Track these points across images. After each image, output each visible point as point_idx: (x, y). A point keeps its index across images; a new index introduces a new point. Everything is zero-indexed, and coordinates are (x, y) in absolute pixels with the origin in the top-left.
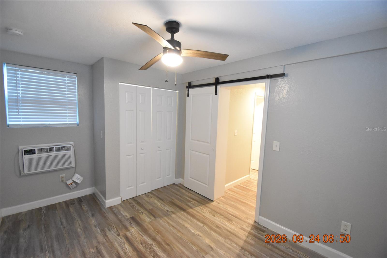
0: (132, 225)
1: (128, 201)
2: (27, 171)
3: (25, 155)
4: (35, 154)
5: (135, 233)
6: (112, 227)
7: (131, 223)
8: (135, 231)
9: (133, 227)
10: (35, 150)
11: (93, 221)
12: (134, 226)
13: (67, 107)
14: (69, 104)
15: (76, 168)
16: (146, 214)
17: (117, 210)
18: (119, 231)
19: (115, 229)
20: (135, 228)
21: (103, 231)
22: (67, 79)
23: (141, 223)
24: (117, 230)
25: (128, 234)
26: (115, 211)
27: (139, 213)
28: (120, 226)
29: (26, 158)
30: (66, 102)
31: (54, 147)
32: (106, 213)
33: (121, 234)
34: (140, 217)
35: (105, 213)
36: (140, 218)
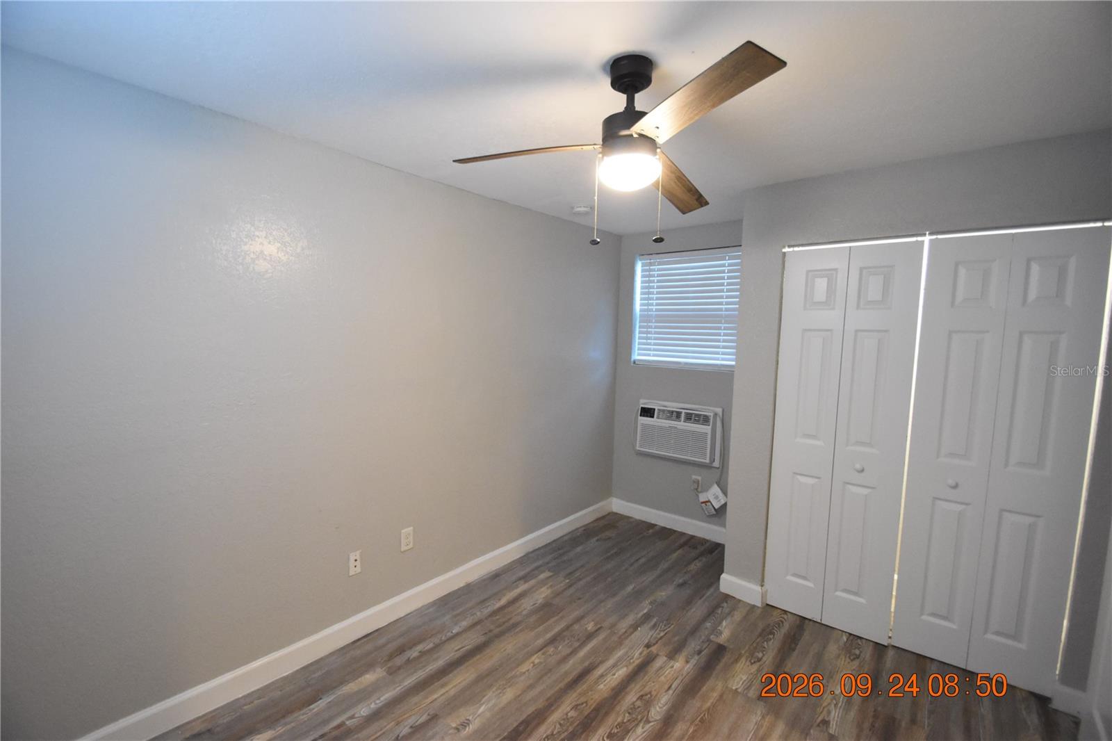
0: (696, 657)
1: (782, 616)
2: (641, 446)
3: (641, 416)
4: (653, 417)
5: (669, 673)
6: (665, 626)
7: (699, 652)
8: (675, 670)
9: (687, 662)
10: (654, 409)
11: (662, 594)
12: (693, 661)
13: (723, 326)
14: (727, 319)
15: (722, 470)
16: (759, 670)
17: (727, 610)
18: (660, 641)
19: (662, 634)
20: (689, 667)
21: (647, 617)
22: (726, 262)
23: (715, 673)
24: (661, 638)
25: (658, 663)
26: (721, 609)
27: (752, 655)
28: (676, 639)
29: (642, 422)
30: (721, 316)
31: (684, 411)
32: (703, 599)
33: (654, 649)
34: (737, 661)
35: (700, 598)
36: (732, 663)
